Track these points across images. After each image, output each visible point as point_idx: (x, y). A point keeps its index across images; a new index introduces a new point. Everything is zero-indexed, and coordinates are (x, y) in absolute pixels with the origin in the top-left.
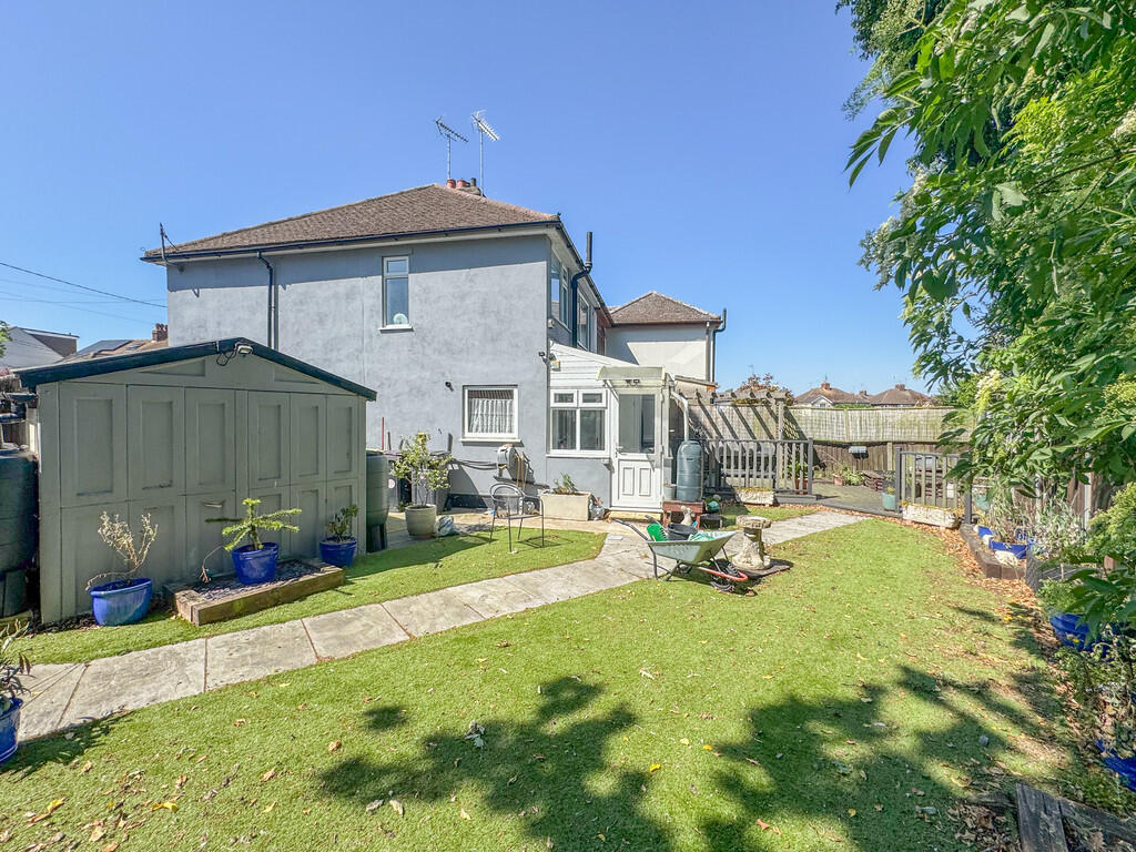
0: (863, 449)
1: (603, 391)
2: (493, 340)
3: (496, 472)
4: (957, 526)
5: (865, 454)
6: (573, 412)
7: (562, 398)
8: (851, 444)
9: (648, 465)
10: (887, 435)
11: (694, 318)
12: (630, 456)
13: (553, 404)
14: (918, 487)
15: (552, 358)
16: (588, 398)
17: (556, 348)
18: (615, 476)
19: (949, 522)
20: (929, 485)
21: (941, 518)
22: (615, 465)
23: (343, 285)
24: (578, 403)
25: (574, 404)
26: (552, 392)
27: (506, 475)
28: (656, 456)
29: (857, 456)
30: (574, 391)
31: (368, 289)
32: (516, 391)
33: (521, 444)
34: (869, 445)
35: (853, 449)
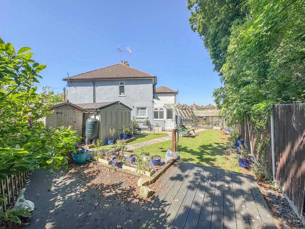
0: (205, 118)
1: (163, 108)
2: (142, 98)
3: (143, 123)
4: (221, 130)
5: (206, 119)
6: (158, 112)
7: (155, 109)
8: (203, 117)
9: (172, 121)
10: (210, 115)
11: (172, 92)
12: (168, 119)
13: (154, 110)
14: (215, 124)
15: (154, 102)
16: (160, 109)
17: (154, 100)
18: (166, 123)
19: (220, 129)
20: (217, 124)
21: (219, 128)
22: (166, 121)
23: (110, 87)
24: (159, 110)
25: (158, 110)
26: (154, 108)
27: (145, 124)
28: (173, 119)
29: (204, 119)
30: (158, 108)
31: (116, 88)
32: (147, 108)
33: (148, 118)
34: (206, 117)
35: (204, 118)
